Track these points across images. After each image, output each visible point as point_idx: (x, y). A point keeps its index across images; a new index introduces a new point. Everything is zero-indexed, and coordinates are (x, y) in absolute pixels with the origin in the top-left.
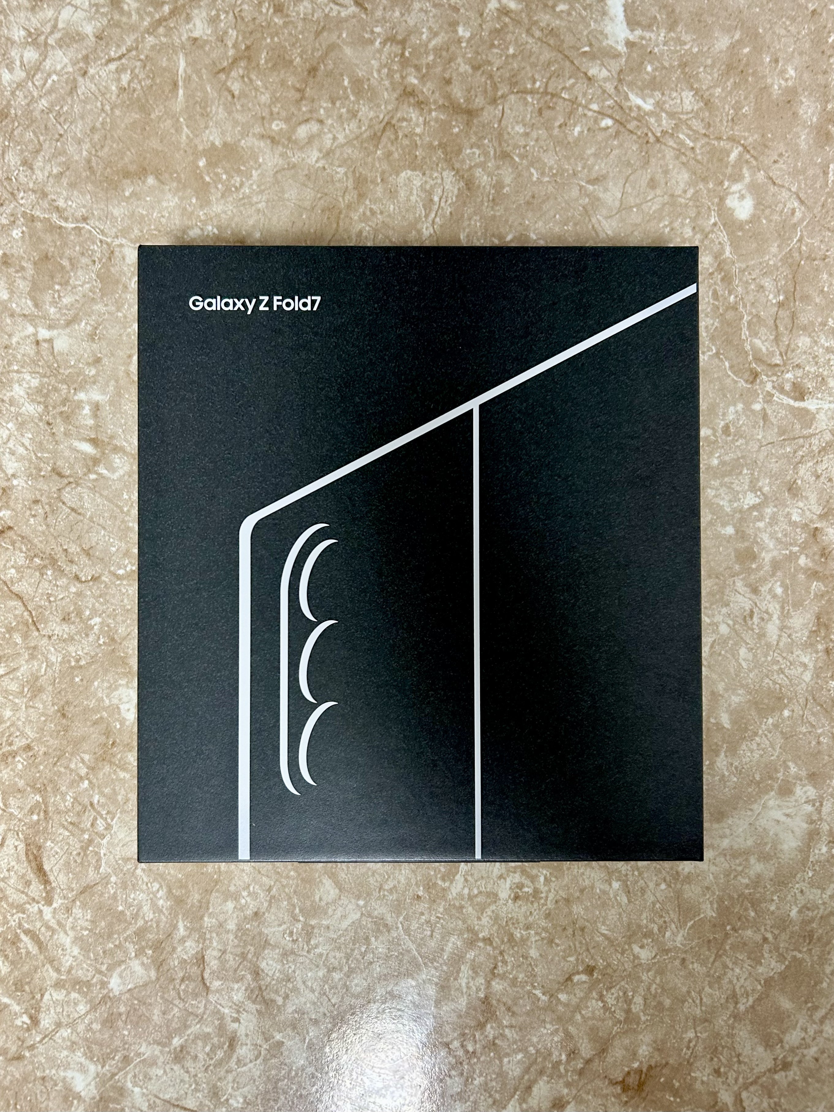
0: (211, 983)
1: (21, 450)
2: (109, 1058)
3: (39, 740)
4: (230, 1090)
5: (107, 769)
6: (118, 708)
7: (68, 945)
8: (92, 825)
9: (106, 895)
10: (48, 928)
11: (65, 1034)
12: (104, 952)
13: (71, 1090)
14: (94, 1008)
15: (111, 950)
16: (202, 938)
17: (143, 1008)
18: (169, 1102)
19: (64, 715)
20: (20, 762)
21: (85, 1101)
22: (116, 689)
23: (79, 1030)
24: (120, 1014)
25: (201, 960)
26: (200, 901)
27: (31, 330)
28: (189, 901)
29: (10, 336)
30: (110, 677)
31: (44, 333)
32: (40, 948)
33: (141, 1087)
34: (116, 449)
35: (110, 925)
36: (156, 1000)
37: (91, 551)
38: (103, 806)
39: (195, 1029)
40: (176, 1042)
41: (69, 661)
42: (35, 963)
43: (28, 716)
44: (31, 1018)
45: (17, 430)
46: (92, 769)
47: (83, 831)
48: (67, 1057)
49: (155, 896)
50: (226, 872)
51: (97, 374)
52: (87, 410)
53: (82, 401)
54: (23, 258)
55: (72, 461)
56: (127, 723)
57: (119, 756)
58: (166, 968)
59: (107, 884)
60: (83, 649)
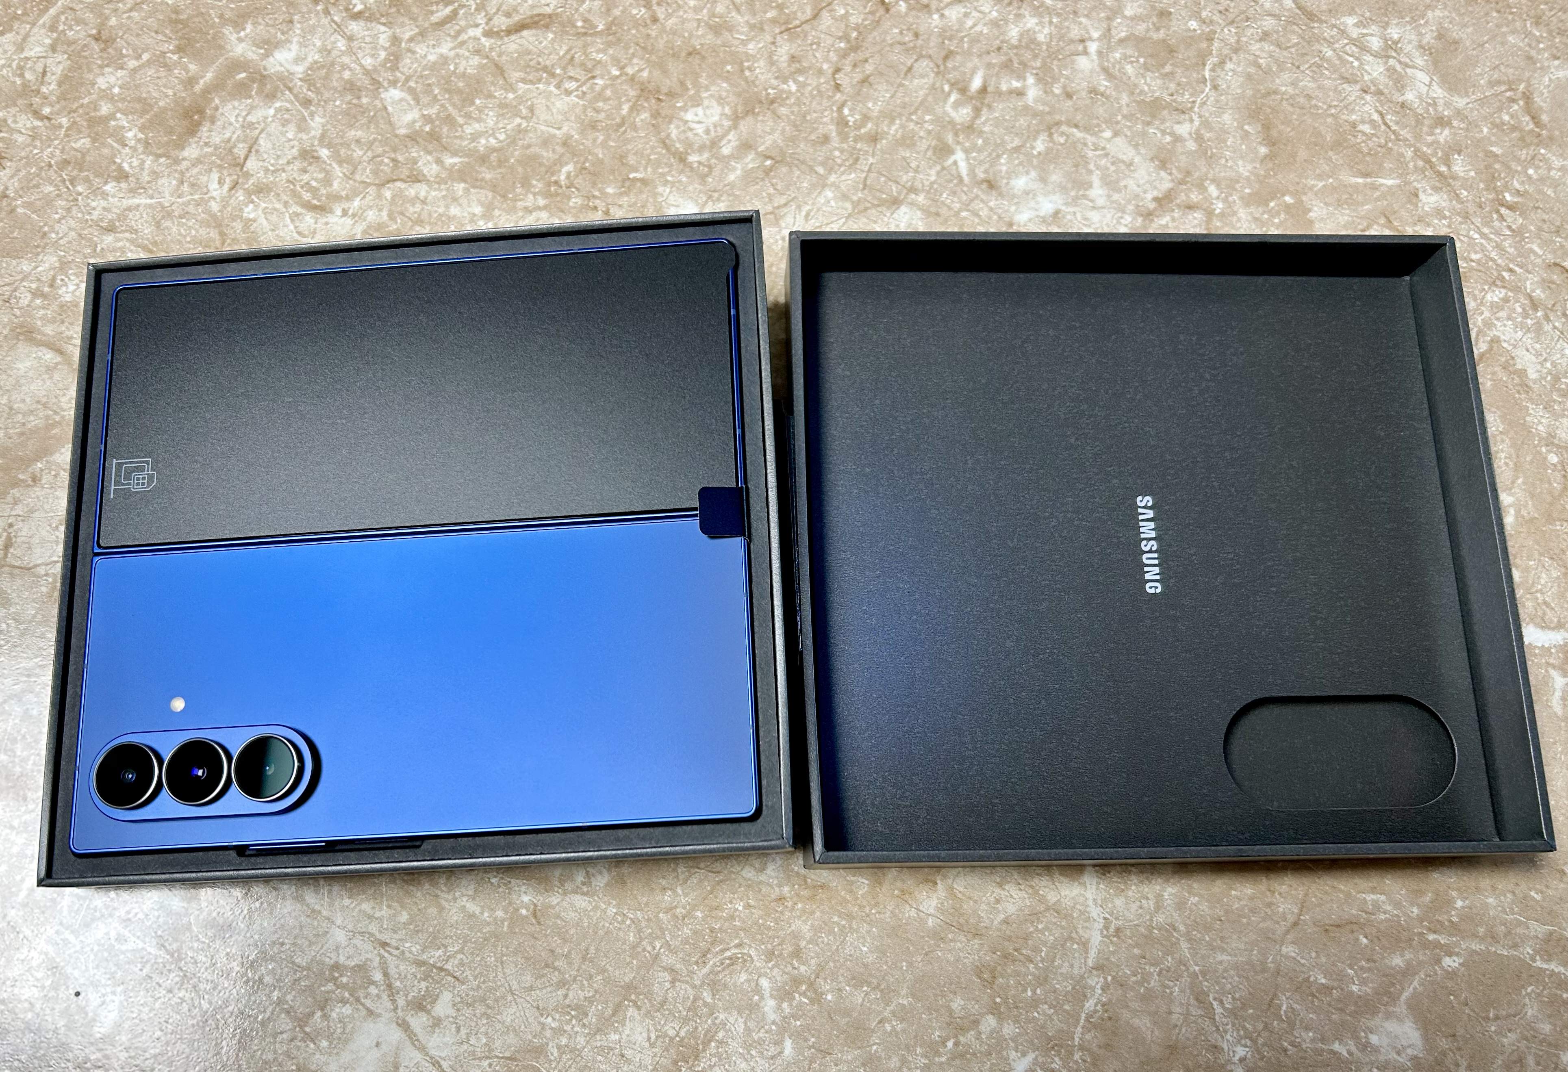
0: (389, 188)
1: (969, 23)
2: (310, 85)
3: (663, 30)
4: (264, 205)
5: (632, 93)
6: (698, 105)
7: (439, 50)
8: (571, 78)
9: (493, 88)
10: (459, 33)
11: (339, 44)
12: (429, 85)
13: (276, 47)
14: (367, 72)
15: (432, 91)
16: (440, 181)
17: (364, 121)
18: (255, 143)
19: (690, 54)
20: (640, 12)
21: (262, 60)
22: (719, 104)
23: (344, 58)
24: (359, 98)
25: (416, 178)
26: (483, 179)
27: (1095, 35)
28: (483, 169)
29: (1087, 16)
30: (732, 98)
31: (1093, 47)
32: (437, 24)
33: (275, 116)
34: (977, 111)
35: (460, 92)
36: (372, 133)
37: (866, 84)
38: (592, 88)
39: (338, 171)
40: (324, 153)
41: (748, 61)
42: (420, 19)
43: (689, 21)
44: (360, 13)
45: (991, 20)
46: (632, 79)
47: (564, 69)
48: (314, 46)
49: (490, 136)
50: (515, 207)
51: (1056, 95)
52: (1016, 84)
53: (1025, 80)
54: (1168, 29)
55: (962, 69)
56: (682, 114)
57: (646, 105)
58: (409, 144)
59: (506, 90)
60: (762, 74)
